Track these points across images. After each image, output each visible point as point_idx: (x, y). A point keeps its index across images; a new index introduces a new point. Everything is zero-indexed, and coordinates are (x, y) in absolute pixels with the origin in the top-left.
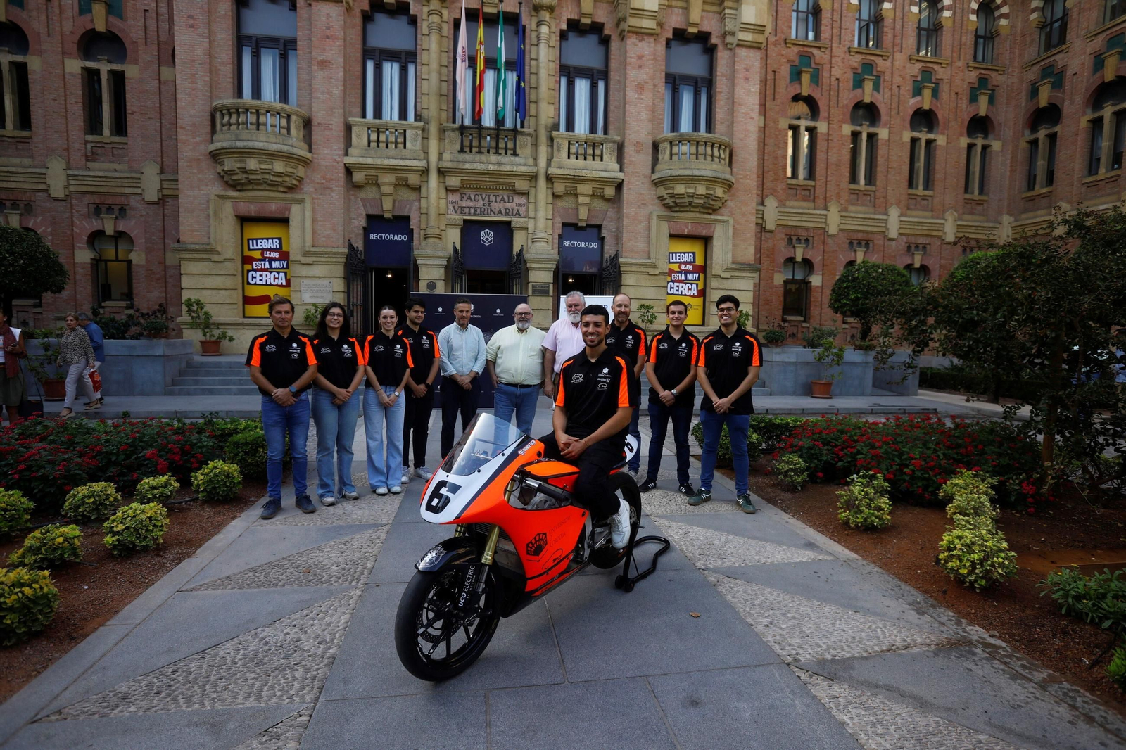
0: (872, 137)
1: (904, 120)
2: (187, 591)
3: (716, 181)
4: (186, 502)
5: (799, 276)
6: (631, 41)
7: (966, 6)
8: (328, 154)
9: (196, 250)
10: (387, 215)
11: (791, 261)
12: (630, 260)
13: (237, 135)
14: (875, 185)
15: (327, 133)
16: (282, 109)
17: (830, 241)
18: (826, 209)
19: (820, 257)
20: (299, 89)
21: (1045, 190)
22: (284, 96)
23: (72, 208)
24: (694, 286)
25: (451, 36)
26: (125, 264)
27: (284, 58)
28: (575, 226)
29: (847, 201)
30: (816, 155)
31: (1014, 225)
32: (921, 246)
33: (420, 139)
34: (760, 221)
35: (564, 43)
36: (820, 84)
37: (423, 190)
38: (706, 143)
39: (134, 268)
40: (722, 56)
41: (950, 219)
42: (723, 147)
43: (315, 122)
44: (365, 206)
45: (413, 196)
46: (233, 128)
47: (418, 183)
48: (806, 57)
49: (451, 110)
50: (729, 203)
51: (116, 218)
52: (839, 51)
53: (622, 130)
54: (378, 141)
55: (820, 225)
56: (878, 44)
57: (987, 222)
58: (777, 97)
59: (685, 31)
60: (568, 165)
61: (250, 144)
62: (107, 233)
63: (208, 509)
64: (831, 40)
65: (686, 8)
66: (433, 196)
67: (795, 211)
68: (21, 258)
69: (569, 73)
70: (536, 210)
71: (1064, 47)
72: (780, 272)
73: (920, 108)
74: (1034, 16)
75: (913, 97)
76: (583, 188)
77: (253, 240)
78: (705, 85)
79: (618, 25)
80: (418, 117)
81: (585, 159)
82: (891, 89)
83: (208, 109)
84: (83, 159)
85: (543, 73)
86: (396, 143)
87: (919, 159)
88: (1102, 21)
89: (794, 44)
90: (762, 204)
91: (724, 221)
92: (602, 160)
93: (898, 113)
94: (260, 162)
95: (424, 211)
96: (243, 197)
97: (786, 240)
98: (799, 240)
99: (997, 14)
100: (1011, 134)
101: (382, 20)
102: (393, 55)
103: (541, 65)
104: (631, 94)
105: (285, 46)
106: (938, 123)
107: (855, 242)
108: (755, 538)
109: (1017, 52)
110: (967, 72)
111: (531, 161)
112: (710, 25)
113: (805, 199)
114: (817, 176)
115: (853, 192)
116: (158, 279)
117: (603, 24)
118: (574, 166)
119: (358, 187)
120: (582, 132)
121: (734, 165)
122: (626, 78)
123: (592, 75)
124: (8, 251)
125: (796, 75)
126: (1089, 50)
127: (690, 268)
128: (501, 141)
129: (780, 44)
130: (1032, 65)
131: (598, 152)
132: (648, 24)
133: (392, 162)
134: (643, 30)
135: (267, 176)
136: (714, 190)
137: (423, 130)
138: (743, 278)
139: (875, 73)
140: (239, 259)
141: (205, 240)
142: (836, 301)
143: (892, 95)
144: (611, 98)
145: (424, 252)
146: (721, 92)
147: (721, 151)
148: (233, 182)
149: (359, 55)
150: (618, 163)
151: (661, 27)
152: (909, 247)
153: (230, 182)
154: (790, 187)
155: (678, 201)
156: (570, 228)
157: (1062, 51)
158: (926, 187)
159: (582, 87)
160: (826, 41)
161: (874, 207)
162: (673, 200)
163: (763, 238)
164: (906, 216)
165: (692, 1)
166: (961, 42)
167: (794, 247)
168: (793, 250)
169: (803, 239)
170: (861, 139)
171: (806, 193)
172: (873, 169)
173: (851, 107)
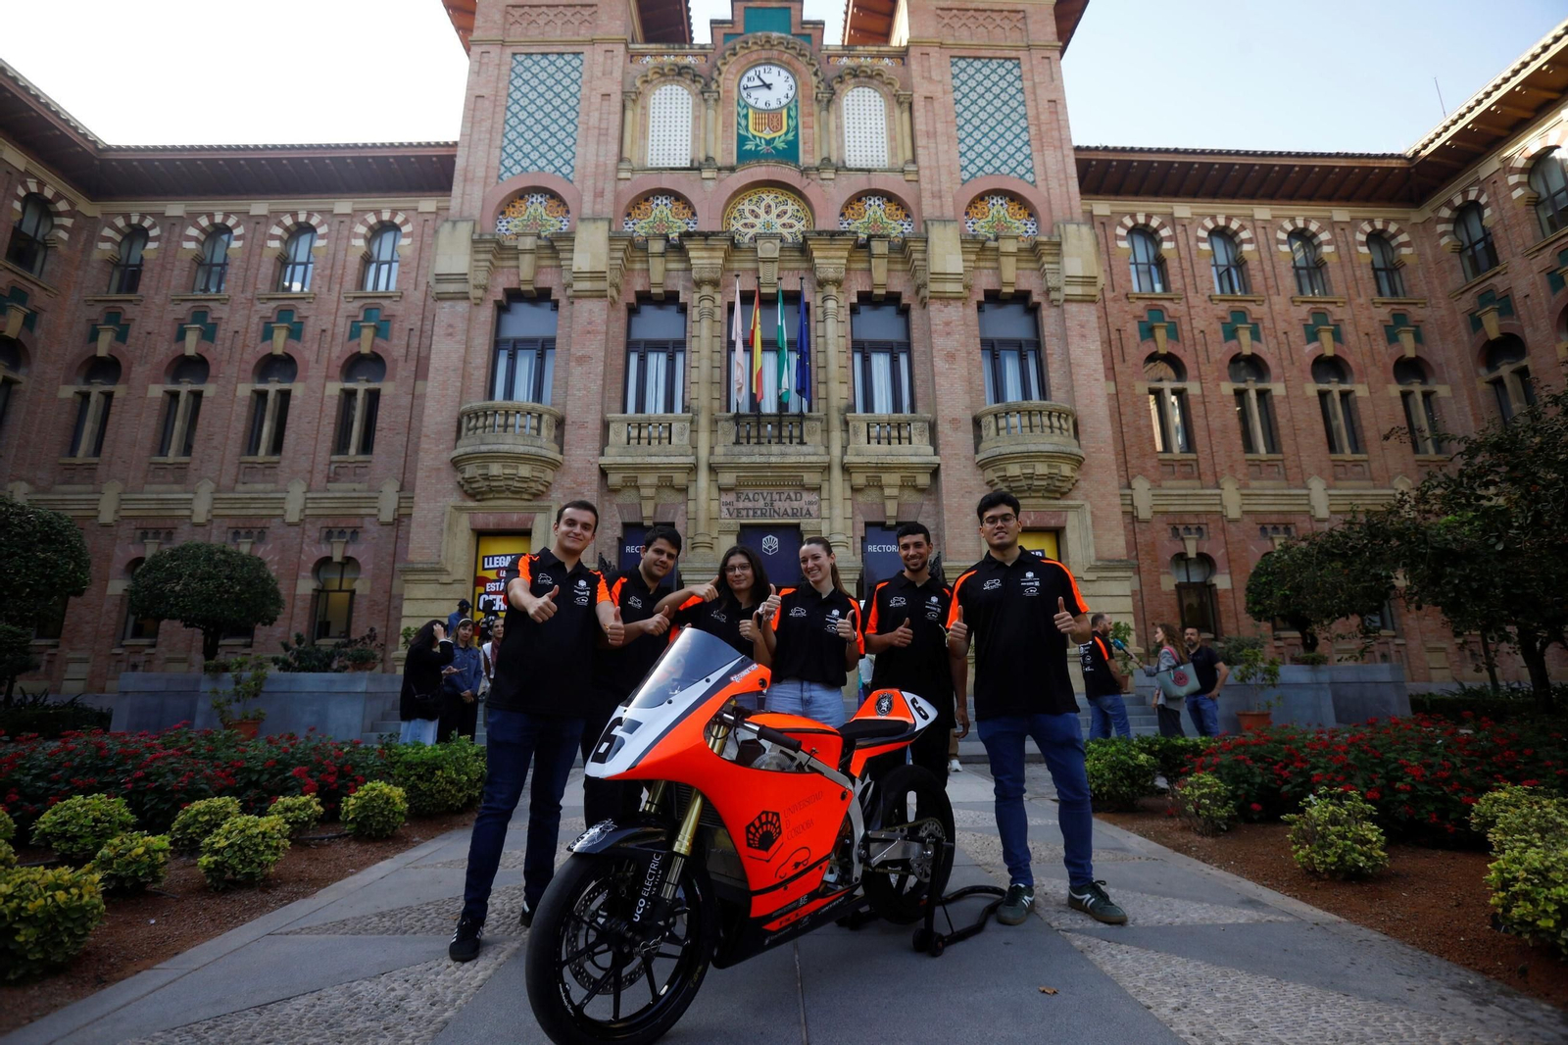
0: (1262, 395)
1: (1302, 371)
2: (281, 934)
3: (1059, 457)
4: (330, 838)
5: (1196, 577)
6: (934, 308)
7: (1350, 239)
8: (582, 455)
9: (423, 571)
10: (647, 523)
11: (1180, 558)
12: (957, 564)
13: (482, 439)
14: (1281, 452)
15: (582, 431)
16: (533, 409)
17: (1232, 527)
18: (1218, 486)
19: (1223, 550)
20: (554, 387)
22: (538, 396)
23: (304, 534)
25: (725, 321)
26: (348, 594)
27: (541, 357)
28: (882, 525)
29: (1245, 475)
30: (1191, 421)
33: (688, 432)
34: (1129, 509)
35: (856, 319)
36: (1180, 339)
37: (691, 491)
38: (1041, 412)
39: (357, 599)
40: (1048, 316)
41: (1402, 488)
42: (1064, 416)
43: (568, 421)
44: (621, 512)
45: (680, 498)
46: (479, 431)
47: (684, 482)
48: (1156, 312)
49: (725, 399)
50: (1082, 484)
51: (347, 542)
52: (1197, 300)
53: (933, 405)
54: (639, 437)
55: (1214, 509)
56: (1246, 287)
58: (1127, 358)
59: (998, 292)
60: (867, 451)
61: (495, 448)
62: (335, 560)
63: (353, 846)
64: (1185, 290)
65: (997, 268)
66: (703, 497)
67: (1178, 492)
68: (239, 584)
69: (863, 349)
70: (831, 508)
71: (1498, 268)
72: (1168, 573)
73: (1322, 355)
74: (1445, 241)
75: (1309, 342)
76: (886, 478)
77: (488, 557)
78: (1031, 348)
79: (917, 292)
80: (686, 409)
81: (889, 443)
82: (1276, 337)
83: (455, 414)
84: (325, 480)
85: (832, 351)
86: (660, 439)
87: (1337, 417)
88: (1540, 234)
89: (1138, 298)
90: (1129, 486)
91: (1078, 507)
92: (910, 443)
94: (504, 467)
95: (691, 516)
96: (483, 508)
97: (1170, 531)
98: (1187, 529)
99: (1394, 243)
100: (1461, 375)
101: (649, 312)
102: (658, 346)
103: (829, 342)
104: (940, 364)
105: (543, 346)
106: (1351, 370)
107: (1269, 527)
108: (1153, 893)
109: (1436, 282)
110: (1374, 310)
111: (822, 450)
112: (1028, 282)
113: (1186, 478)
114: (1199, 448)
115: (1252, 463)
116: (381, 611)
117: (900, 293)
118: (877, 452)
119: (614, 491)
120: (884, 412)
121: (1081, 436)
122: (932, 348)
123: (892, 349)
124: (227, 577)
125: (1148, 332)
126: (1535, 268)
128: (784, 429)
129: (1120, 300)
130: (1463, 293)
131: (904, 433)
132: (952, 287)
133: (655, 460)
134: (947, 295)
135: (510, 483)
136: (1059, 468)
137: (692, 422)
138: (1115, 579)
139: (1249, 321)
140: (472, 580)
141: (435, 559)
142: (1255, 603)
143: (1278, 344)
144: (917, 371)
145: (690, 565)
146: (1053, 355)
147: (1062, 421)
148: (472, 492)
149: (622, 348)
150: (931, 444)
151: (969, 290)
153: (470, 491)
154: (1164, 463)
155: (1012, 485)
156: (876, 529)
157: (1498, 273)
158: (1356, 449)
159: (880, 363)
160: (1179, 292)
161: (1287, 479)
162: (1007, 484)
163: (1137, 530)
164: (1335, 488)
165: (1003, 259)
166: (1354, 275)
167: (1182, 539)
168: (1181, 543)
169: (1193, 528)
170: (1249, 398)
171: (1188, 469)
172: (1274, 434)
173: (1227, 362)
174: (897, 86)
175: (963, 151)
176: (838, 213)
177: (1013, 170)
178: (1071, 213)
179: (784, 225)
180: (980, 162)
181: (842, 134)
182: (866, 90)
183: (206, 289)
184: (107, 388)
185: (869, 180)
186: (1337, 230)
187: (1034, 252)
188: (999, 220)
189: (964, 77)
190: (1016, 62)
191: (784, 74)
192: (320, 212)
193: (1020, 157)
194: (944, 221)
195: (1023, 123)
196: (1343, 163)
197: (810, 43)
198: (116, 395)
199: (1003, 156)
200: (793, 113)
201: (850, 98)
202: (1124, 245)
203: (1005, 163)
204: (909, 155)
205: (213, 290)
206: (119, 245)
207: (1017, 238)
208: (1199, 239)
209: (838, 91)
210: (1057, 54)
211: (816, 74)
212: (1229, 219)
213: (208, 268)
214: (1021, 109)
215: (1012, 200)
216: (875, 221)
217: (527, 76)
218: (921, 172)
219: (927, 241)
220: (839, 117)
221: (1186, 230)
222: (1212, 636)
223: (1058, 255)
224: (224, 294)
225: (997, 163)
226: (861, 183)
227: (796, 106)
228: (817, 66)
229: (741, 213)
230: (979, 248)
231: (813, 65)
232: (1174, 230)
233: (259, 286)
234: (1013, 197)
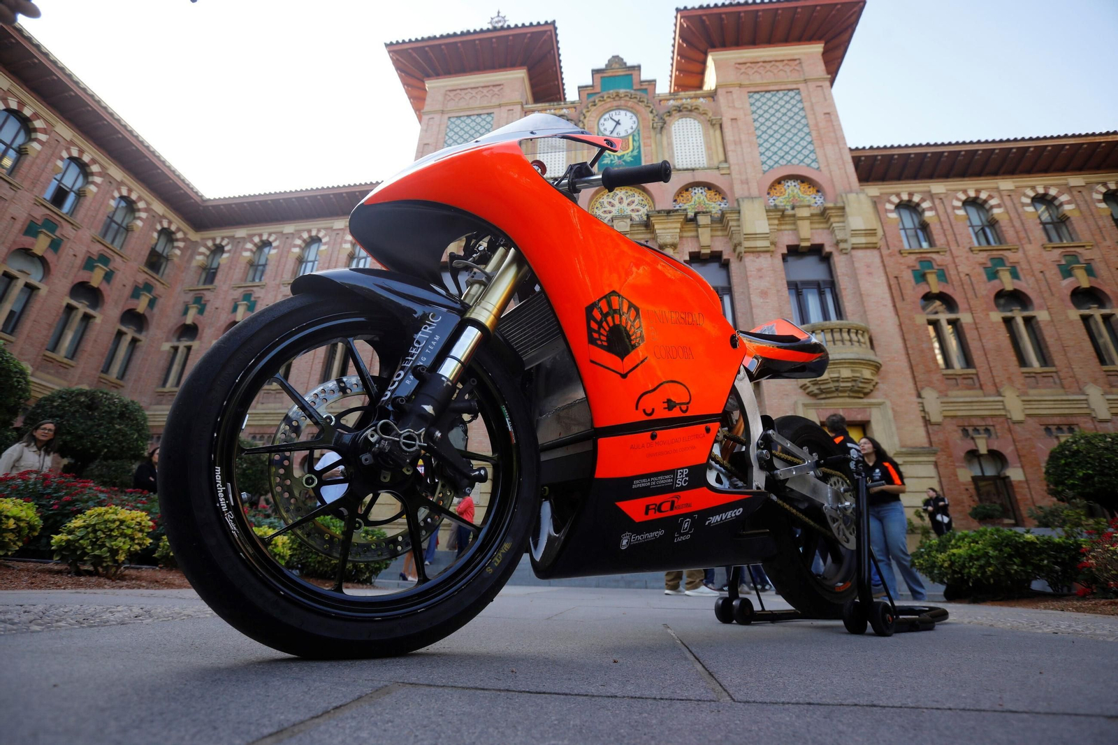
0: (1028, 321)
1: (1063, 300)
5: (990, 471)
6: (748, 259)
7: (1088, 199)
11: (973, 455)
14: (1054, 366)
17: (1018, 428)
18: (999, 394)
19: (1012, 447)
29: (1023, 385)
30: (967, 344)
34: (922, 413)
36: (949, 281)
38: (841, 329)
40: (839, 262)
42: (860, 332)
50: (880, 386)
52: (961, 252)
55: (998, 413)
56: (1000, 239)
58: (906, 297)
59: (797, 246)
64: (948, 244)
65: (795, 230)
67: (962, 400)
72: (963, 467)
73: (1078, 287)
75: (1064, 278)
78: (829, 287)
79: (734, 250)
82: (1033, 275)
87: (1101, 335)
89: (909, 253)
90: (920, 396)
91: (880, 404)
93: (1053, 295)
97: (960, 432)
98: (976, 430)
104: (756, 300)
106: (1108, 297)
107: (1053, 427)
112: (821, 238)
113: (970, 388)
114: (976, 364)
117: (721, 252)
121: (877, 350)
122: (749, 288)
125: (921, 277)
129: (894, 255)
132: (761, 244)
134: (758, 249)
136: (860, 372)
138: (919, 463)
139: (1008, 265)
142: (1057, 485)
143: (1036, 280)
144: (737, 304)
146: (845, 289)
151: (775, 245)
154: (947, 377)
155: (822, 387)
160: (944, 246)
161: (1063, 387)
162: (817, 387)
163: (930, 431)
164: (1112, 393)
165: (800, 223)
166: (1098, 226)
167: (973, 438)
168: (972, 441)
169: (981, 429)
170: (1017, 324)
171: (970, 381)
172: (1045, 351)
173: (992, 296)
174: (710, 114)
175: (762, 151)
176: (672, 200)
177: (802, 161)
178: (850, 187)
179: (633, 210)
180: (776, 158)
181: (672, 149)
182: (688, 119)
183: (253, 280)
184: (188, 343)
185: (693, 175)
186: (1075, 193)
187: (823, 215)
188: (794, 197)
189: (758, 104)
190: (797, 91)
191: (629, 114)
192: (325, 229)
193: (806, 152)
194: (751, 198)
195: (806, 130)
196: (1072, 141)
197: (647, 94)
198: (193, 348)
199: (793, 153)
200: (636, 138)
201: (677, 125)
202: (894, 216)
203: (794, 157)
204: (722, 157)
205: (257, 280)
206: (208, 257)
207: (809, 206)
208: (955, 208)
209: (668, 122)
210: (828, 84)
211: (651, 112)
212: (978, 191)
213: (255, 267)
214: (803, 121)
215: (803, 182)
216: (700, 203)
217: (457, 130)
218: (732, 168)
219: (739, 213)
220: (669, 138)
221: (943, 202)
222: (1012, 521)
223: (843, 216)
224: (263, 282)
225: (789, 157)
226: (688, 178)
227: (639, 134)
228: (652, 107)
229: (602, 205)
230: (781, 216)
231: (649, 107)
232: (933, 202)
233: (284, 276)
234: (803, 179)
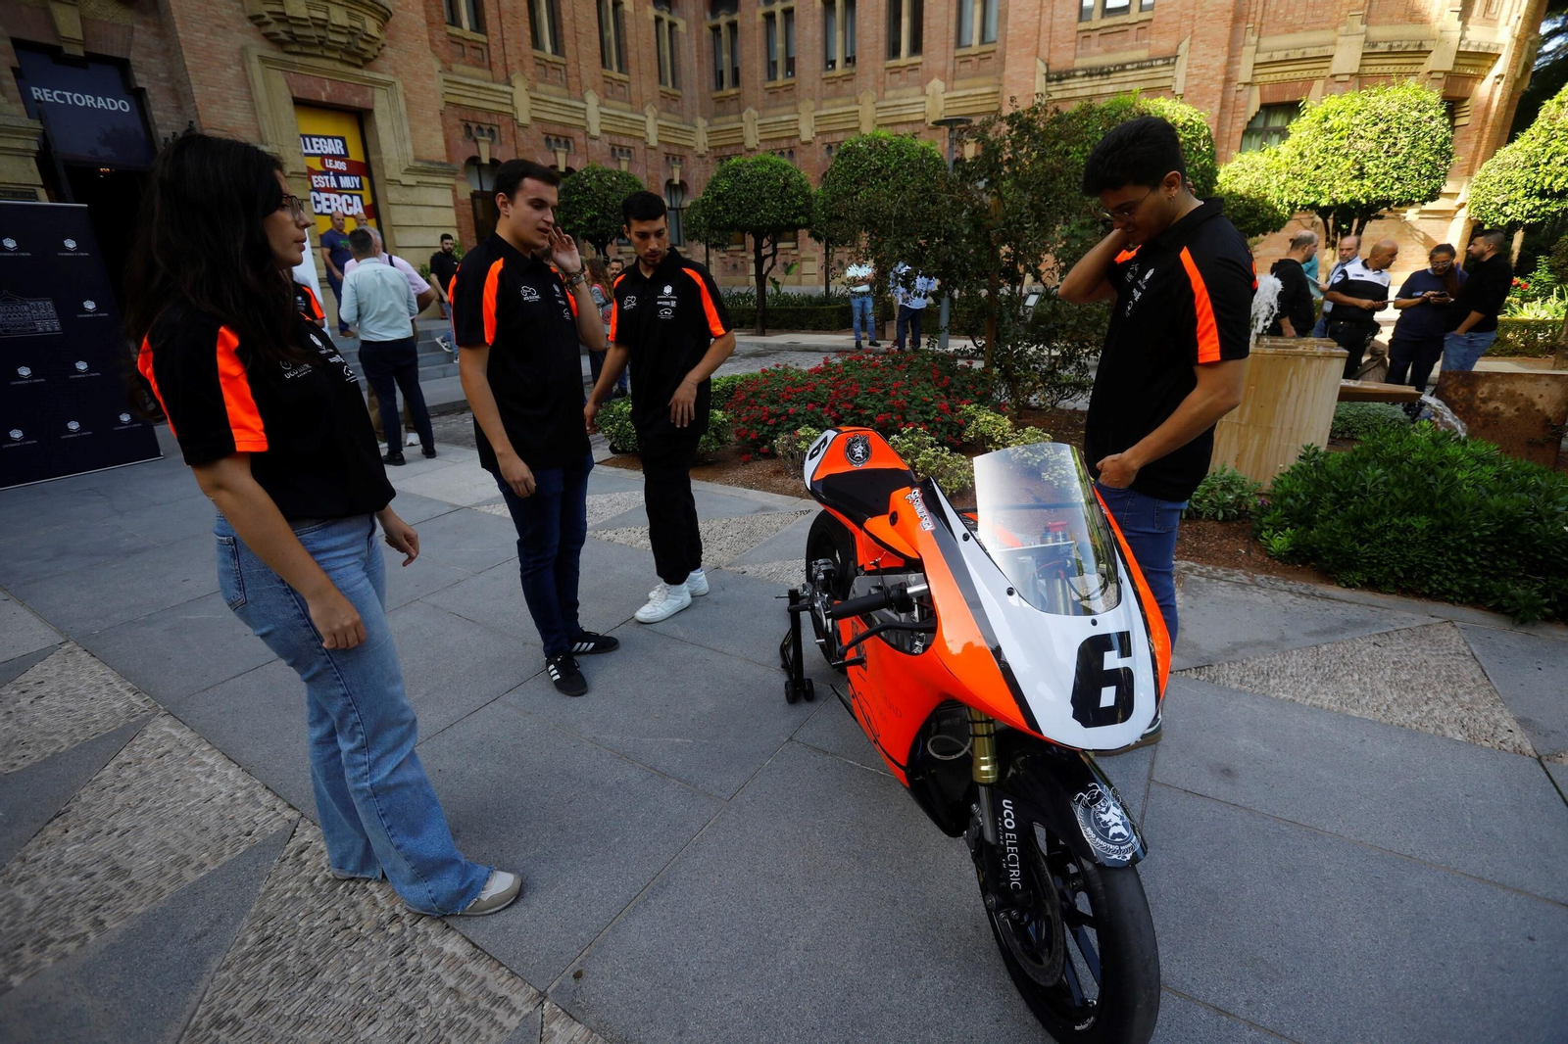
5: (486, 189)
11: (474, 161)
14: (564, 56)
17: (521, 133)
18: (509, 83)
21: (733, 91)
24: (356, 199)
28: (54, 52)
29: (533, 74)
31: (709, 130)
32: (625, 149)
41: (651, 116)
50: (387, 51)
55: (505, 109)
57: (684, 123)
67: (468, 81)
87: (608, 28)
91: (388, 84)
97: (463, 128)
98: (480, 129)
100: (694, 13)
107: (553, 138)
113: (478, 64)
114: (488, 28)
115: (539, 62)
127: (341, 166)
136: (362, 22)
138: (435, 185)
152: (613, 150)
154: (453, 39)
155: (297, 31)
158: (621, 69)
161: (568, 88)
162: (285, 28)
164: (605, 105)
167: (476, 141)
168: (474, 145)
169: (485, 129)
171: (477, 53)
172: (558, 32)
